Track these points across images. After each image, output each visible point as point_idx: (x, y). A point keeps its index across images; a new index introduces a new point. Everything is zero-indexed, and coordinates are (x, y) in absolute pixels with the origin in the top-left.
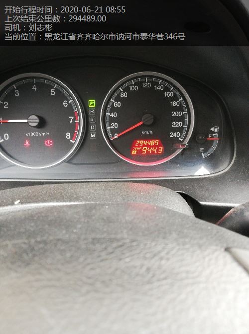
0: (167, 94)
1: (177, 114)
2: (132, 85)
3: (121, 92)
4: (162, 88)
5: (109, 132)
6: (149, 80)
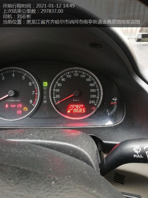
1: (93, 91)
3: (62, 78)
4: (85, 76)
5: (55, 100)
6: (77, 72)
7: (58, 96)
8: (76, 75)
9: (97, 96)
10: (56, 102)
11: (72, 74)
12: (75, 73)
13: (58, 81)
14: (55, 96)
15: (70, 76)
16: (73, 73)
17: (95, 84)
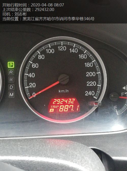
0: (81, 56)
1: (91, 75)
2: (48, 48)
3: (39, 54)
4: (76, 51)
5: (27, 91)
6: (64, 44)
7: (33, 85)
8: (62, 48)
9: (97, 84)
10: (29, 95)
11: (55, 47)
12: (60, 45)
13: (32, 59)
14: (28, 85)
15: (52, 51)
16: (58, 46)
17: (93, 63)
